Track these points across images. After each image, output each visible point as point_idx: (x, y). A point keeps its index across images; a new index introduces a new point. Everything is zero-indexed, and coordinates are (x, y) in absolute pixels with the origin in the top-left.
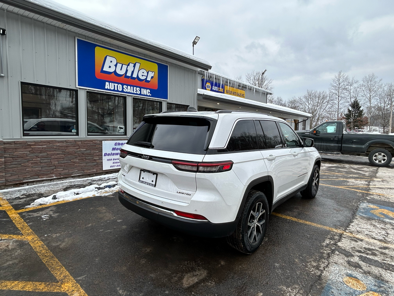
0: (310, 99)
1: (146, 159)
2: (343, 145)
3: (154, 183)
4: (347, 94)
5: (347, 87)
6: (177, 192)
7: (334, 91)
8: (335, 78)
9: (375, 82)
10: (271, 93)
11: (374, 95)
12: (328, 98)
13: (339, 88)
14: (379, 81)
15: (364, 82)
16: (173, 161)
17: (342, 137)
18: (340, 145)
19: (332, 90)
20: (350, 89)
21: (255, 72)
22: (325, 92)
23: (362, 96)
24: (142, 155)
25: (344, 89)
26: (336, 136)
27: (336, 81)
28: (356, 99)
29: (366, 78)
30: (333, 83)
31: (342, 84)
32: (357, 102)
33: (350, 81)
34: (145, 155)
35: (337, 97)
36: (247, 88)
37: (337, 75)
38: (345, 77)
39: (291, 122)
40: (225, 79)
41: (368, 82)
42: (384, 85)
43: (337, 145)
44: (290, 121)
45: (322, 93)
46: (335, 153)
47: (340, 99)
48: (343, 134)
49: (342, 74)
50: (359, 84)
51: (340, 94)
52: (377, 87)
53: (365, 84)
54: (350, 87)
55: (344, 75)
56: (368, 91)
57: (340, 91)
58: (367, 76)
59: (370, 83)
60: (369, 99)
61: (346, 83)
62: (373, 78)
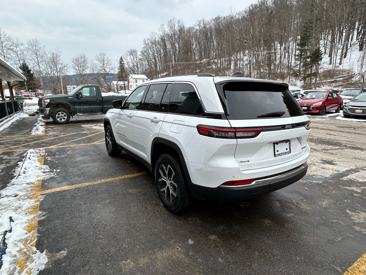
1: (290, 129)
2: (104, 106)
3: (288, 150)
4: (14, 55)
5: (12, 47)
6: (302, 149)
9: (40, 48)
11: (41, 60)
14: (42, 48)
15: (28, 45)
17: (102, 99)
18: (102, 106)
20: (16, 51)
24: (285, 125)
25: (8, 49)
26: (97, 99)
28: (24, 62)
29: (30, 42)
31: (5, 43)
32: (25, 64)
33: (15, 42)
34: (288, 125)
41: (33, 47)
42: (47, 52)
43: (99, 106)
46: (99, 114)
48: (102, 97)
50: (24, 47)
51: (5, 54)
52: (42, 53)
53: (30, 48)
54: (15, 48)
55: (5, 33)
56: (35, 56)
57: (5, 51)
58: (31, 40)
59: (35, 48)
60: (38, 63)
61: (10, 43)
62: (37, 44)
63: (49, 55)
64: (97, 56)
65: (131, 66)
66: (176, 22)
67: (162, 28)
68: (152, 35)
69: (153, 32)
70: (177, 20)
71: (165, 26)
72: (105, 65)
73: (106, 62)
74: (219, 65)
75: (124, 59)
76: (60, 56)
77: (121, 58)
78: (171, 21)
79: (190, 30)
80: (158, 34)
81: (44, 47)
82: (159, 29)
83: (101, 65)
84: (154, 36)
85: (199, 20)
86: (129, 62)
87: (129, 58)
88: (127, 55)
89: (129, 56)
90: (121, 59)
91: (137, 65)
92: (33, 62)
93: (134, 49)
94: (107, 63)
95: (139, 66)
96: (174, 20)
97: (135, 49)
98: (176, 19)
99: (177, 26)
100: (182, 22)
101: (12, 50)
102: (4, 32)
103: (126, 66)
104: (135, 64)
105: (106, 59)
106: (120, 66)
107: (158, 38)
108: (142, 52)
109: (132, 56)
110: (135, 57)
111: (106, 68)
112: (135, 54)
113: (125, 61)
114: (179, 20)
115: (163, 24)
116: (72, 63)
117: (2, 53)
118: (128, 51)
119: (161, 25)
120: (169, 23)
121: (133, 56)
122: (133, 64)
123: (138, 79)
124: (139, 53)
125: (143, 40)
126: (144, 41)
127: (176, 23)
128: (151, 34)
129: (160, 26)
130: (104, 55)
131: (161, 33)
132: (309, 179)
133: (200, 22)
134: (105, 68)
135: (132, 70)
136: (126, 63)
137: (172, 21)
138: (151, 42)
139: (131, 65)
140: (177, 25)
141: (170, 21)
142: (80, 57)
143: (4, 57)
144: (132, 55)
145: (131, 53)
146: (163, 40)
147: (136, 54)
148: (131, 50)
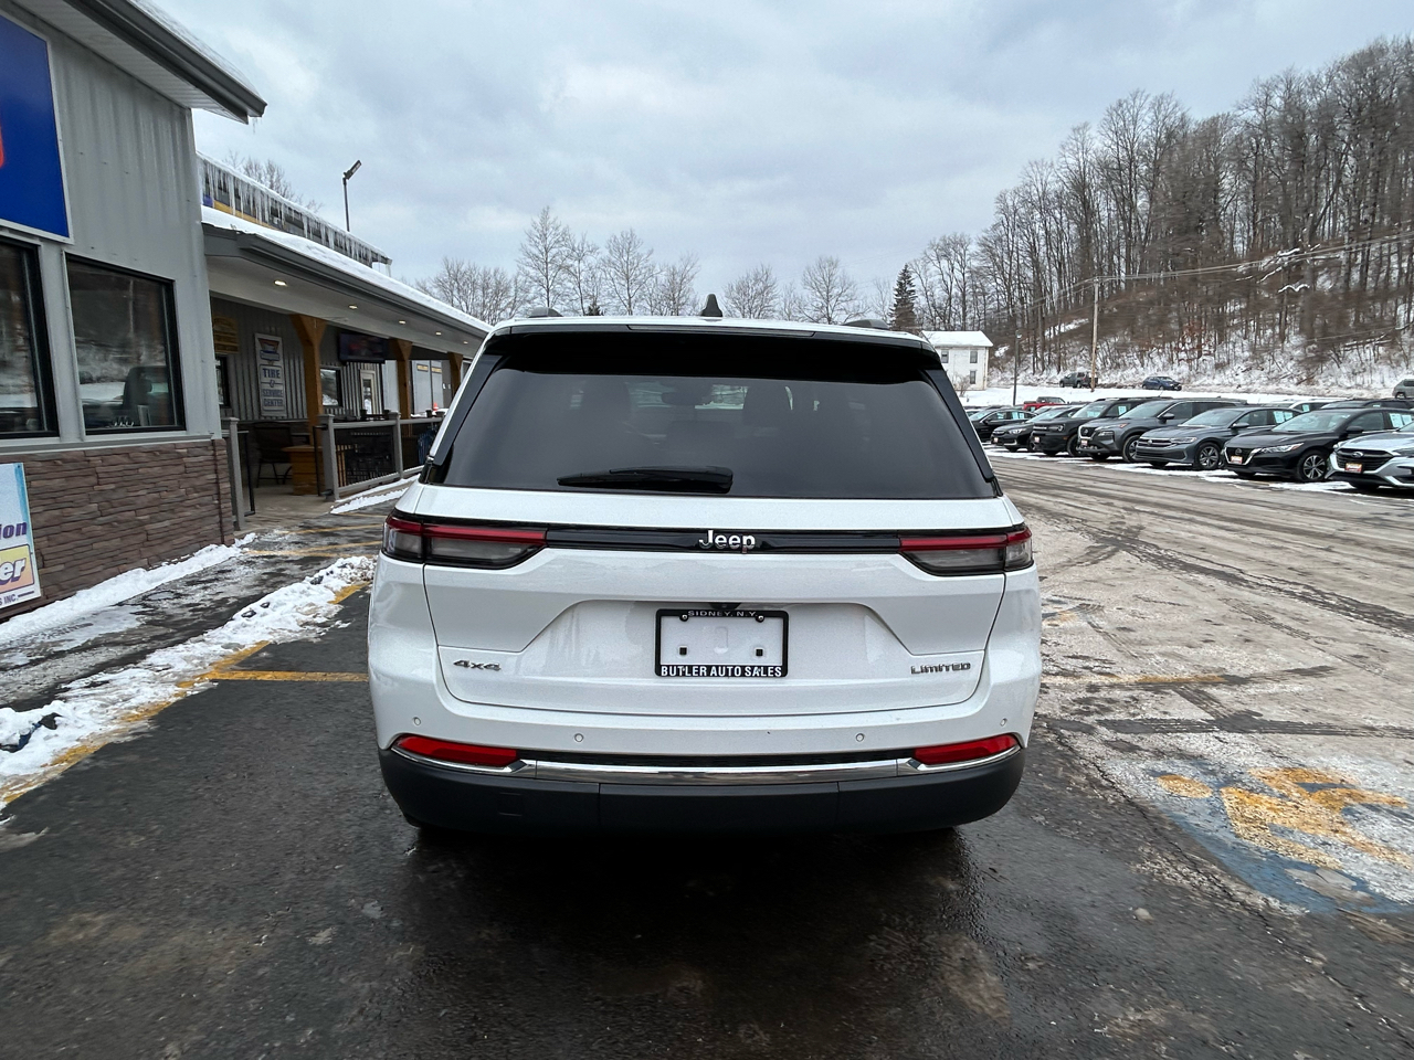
0: (455, 293)
3: (773, 658)
4: (570, 285)
5: (569, 262)
6: (913, 671)
7: (532, 272)
8: (532, 229)
9: (639, 256)
10: (386, 259)
11: (637, 295)
12: (512, 293)
13: (547, 263)
14: (645, 256)
15: (611, 252)
16: (906, 542)
19: (528, 269)
20: (577, 269)
21: (239, 161)
22: (500, 271)
23: (609, 295)
25: (560, 267)
27: (536, 239)
28: (594, 304)
29: (615, 241)
30: (527, 243)
31: (554, 251)
33: (576, 246)
34: (717, 532)
35: (544, 291)
36: (306, 227)
37: (538, 220)
38: (561, 229)
39: (431, 372)
40: (217, 173)
41: (621, 256)
42: (658, 269)
44: (425, 368)
45: (492, 273)
47: (551, 300)
49: (551, 220)
50: (600, 256)
51: (550, 284)
52: (643, 271)
53: (613, 259)
54: (576, 263)
55: (558, 222)
56: (623, 282)
57: (551, 273)
58: (619, 236)
59: (625, 258)
60: (630, 304)
61: (564, 248)
62: (632, 245)
63: (663, 278)
64: (808, 269)
65: (937, 302)
66: (1147, 105)
67: (1076, 140)
68: (1031, 173)
69: (1039, 160)
70: (1150, 99)
71: (1093, 132)
72: (833, 302)
73: (836, 291)
74: (1356, 276)
75: (913, 276)
76: (692, 277)
77: (905, 271)
78: (1120, 105)
79: (1212, 130)
80: (1056, 167)
81: (651, 252)
82: (1063, 147)
83: (820, 302)
84: (1042, 174)
85: (1264, 78)
86: (932, 284)
87: (933, 269)
88: (926, 259)
89: (936, 262)
90: (905, 276)
91: (964, 295)
92: (616, 301)
93: (958, 235)
94: (840, 295)
95: (969, 298)
96: (1134, 100)
97: (962, 236)
98: (1148, 96)
99: (1149, 120)
100: (1174, 103)
101: (567, 268)
102: (555, 220)
103: (920, 301)
104: (954, 290)
105: (837, 280)
106: (898, 301)
107: (1056, 182)
108: (984, 245)
109: (944, 263)
110: (957, 265)
111: (835, 312)
112: (960, 254)
113: (916, 281)
114: (1160, 93)
115: (1085, 125)
116: (725, 299)
117: (545, 281)
118: (932, 246)
119: (1074, 130)
120: (1111, 115)
121: (949, 260)
122: (948, 290)
123: (951, 347)
124: (973, 248)
125: (997, 195)
126: (1001, 199)
127: (1144, 111)
128: (1029, 169)
129: (1070, 133)
130: (834, 264)
131: (1071, 161)
132: (1226, 870)
133: (1268, 90)
134: (830, 311)
135: (939, 315)
136: (923, 289)
137: (1125, 105)
138: (1025, 201)
139: (939, 294)
140: (1146, 118)
141: (1115, 106)
142: (752, 276)
143: (548, 291)
144: (947, 256)
145: (942, 249)
146: (1080, 186)
147: (962, 252)
148: (944, 240)
